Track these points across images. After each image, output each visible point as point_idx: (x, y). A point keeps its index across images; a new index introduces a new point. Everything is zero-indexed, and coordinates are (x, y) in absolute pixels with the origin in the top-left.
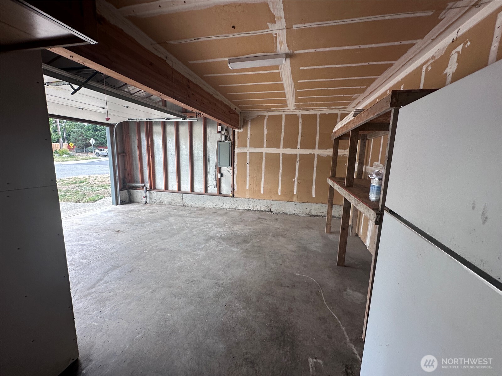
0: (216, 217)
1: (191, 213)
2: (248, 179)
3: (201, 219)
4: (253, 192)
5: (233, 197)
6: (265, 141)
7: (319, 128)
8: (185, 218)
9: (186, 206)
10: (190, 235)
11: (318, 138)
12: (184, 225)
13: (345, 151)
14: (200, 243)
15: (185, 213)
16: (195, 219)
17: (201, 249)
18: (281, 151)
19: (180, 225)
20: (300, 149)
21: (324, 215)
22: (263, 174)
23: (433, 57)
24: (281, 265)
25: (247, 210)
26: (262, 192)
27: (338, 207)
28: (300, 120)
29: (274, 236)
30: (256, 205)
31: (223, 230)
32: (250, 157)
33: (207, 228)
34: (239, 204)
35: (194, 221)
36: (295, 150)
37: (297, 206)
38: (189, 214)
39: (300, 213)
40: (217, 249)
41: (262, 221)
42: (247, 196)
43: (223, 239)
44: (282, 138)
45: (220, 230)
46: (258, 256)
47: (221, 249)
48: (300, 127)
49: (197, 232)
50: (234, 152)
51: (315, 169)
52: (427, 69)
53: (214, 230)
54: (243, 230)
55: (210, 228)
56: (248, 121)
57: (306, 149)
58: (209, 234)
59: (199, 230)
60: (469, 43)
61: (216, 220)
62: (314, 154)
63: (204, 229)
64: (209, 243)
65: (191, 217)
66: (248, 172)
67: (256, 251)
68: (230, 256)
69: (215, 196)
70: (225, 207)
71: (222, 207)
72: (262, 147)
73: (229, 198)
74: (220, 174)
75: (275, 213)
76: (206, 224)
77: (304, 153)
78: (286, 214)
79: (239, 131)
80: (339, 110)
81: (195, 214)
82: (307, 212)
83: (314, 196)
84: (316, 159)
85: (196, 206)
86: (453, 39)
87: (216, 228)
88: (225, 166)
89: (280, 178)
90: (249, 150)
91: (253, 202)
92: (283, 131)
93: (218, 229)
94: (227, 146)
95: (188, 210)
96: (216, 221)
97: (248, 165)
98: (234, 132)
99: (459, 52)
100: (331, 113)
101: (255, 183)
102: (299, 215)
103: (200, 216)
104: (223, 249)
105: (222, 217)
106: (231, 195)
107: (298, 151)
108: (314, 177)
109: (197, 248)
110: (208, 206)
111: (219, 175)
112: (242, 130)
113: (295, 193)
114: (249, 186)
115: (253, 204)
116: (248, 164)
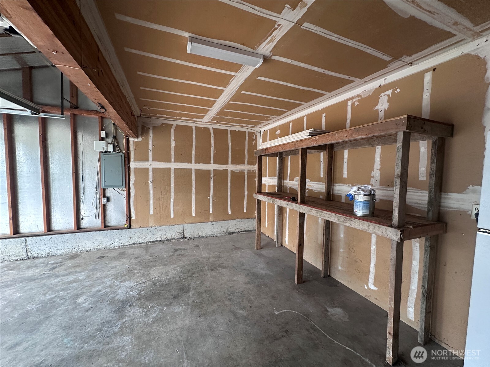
0: (108, 264)
1: (54, 268)
2: (151, 202)
3: (83, 273)
4: (160, 218)
5: (130, 228)
6: (173, 154)
7: (230, 143)
8: (44, 281)
9: (34, 258)
10: (78, 312)
11: (230, 153)
12: (52, 296)
13: (254, 166)
14: (111, 321)
15: (40, 271)
16: (71, 278)
17: (121, 333)
18: (194, 166)
19: (42, 298)
20: (213, 165)
21: (241, 230)
22: (172, 194)
23: (358, 96)
24: (251, 307)
25: (152, 242)
26: (172, 216)
27: (252, 220)
28: (212, 134)
29: (212, 270)
30: (164, 233)
31: (137, 282)
32: (153, 174)
33: (105, 288)
34: (139, 236)
35: (70, 283)
36: (209, 165)
37: (214, 226)
38: (50, 270)
39: (218, 233)
40: (150, 321)
41: (182, 253)
42: (151, 223)
43: (148, 298)
44: (193, 152)
45: (132, 283)
46: (215, 306)
47: (155, 317)
48: (212, 142)
49: (88, 302)
50: (129, 167)
51: (229, 184)
52: (353, 104)
53: (120, 287)
54: (166, 273)
55: (110, 286)
56: (149, 128)
57: (219, 164)
58: (116, 298)
59: (92, 296)
60: (398, 90)
61: (113, 268)
62: (227, 169)
63: (100, 291)
64: (128, 315)
65: (58, 276)
66: (151, 192)
67: (208, 300)
68: (180, 323)
69: (98, 232)
70: (116, 244)
71: (111, 246)
72: (170, 161)
73: (124, 230)
74: (106, 199)
75: (190, 239)
76: (99, 281)
77: (218, 169)
78: (203, 237)
79: (136, 140)
80: (247, 128)
81: (63, 267)
82: (225, 230)
83: (230, 213)
84: (229, 175)
85: (59, 252)
86: (380, 85)
87: (121, 282)
88: (113, 187)
89: (194, 197)
90: (151, 165)
91: (160, 230)
92: (194, 144)
93: (127, 283)
94: (118, 160)
95: (44, 263)
96: (113, 272)
97: (152, 184)
98: (128, 141)
99: (389, 95)
100: (240, 130)
101: (161, 206)
102: (217, 235)
103: (77, 269)
104: (159, 317)
105: (120, 261)
106: (126, 226)
107: (212, 167)
108: (229, 193)
109: (109, 334)
110: (84, 249)
111: (104, 201)
112: (140, 139)
113: (211, 212)
114: (154, 211)
115: (160, 233)
116: (151, 182)
